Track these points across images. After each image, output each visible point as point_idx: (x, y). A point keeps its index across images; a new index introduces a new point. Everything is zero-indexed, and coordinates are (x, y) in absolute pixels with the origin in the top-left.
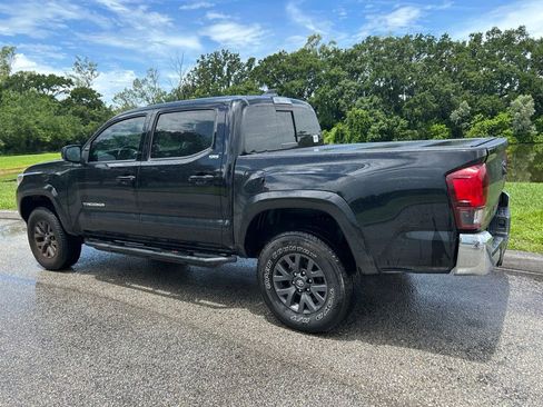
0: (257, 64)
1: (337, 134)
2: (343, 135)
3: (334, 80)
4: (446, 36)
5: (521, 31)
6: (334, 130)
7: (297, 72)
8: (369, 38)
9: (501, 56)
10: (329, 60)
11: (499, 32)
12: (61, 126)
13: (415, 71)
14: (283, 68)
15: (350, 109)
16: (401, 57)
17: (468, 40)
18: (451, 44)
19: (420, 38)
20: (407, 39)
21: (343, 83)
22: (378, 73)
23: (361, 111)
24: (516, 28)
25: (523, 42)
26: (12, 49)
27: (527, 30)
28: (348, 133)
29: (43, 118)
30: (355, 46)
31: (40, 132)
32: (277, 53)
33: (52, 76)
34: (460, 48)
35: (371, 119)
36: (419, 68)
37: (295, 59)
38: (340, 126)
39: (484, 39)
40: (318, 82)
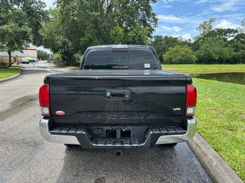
12: (224, 53)
26: (214, 19)
29: (217, 49)
31: (214, 55)
33: (228, 29)
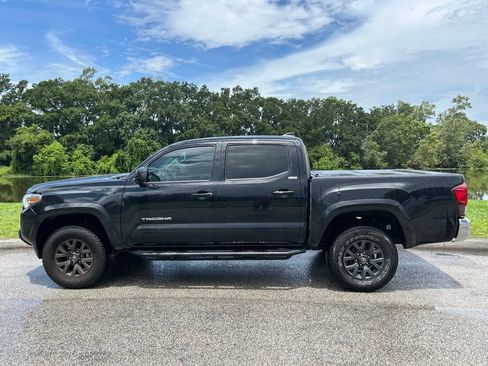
0: (29, 86)
1: (118, 160)
2: (123, 161)
3: (114, 112)
4: (205, 87)
5: (255, 91)
6: (115, 156)
7: (76, 99)
8: (143, 79)
9: (244, 107)
10: (107, 93)
11: (241, 89)
13: (184, 112)
14: (61, 95)
15: (129, 138)
16: (172, 99)
17: (220, 92)
18: (209, 94)
19: (185, 86)
20: (175, 85)
21: (122, 114)
22: (153, 109)
23: (140, 141)
24: (252, 88)
25: (257, 99)
27: (259, 91)
28: (128, 159)
30: (132, 84)
32: (53, 79)
34: (215, 98)
35: (149, 148)
36: (187, 109)
37: (72, 87)
38: (121, 152)
39: (231, 93)
40: (96, 111)
